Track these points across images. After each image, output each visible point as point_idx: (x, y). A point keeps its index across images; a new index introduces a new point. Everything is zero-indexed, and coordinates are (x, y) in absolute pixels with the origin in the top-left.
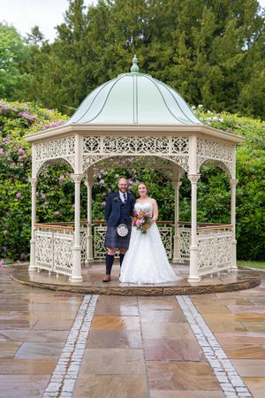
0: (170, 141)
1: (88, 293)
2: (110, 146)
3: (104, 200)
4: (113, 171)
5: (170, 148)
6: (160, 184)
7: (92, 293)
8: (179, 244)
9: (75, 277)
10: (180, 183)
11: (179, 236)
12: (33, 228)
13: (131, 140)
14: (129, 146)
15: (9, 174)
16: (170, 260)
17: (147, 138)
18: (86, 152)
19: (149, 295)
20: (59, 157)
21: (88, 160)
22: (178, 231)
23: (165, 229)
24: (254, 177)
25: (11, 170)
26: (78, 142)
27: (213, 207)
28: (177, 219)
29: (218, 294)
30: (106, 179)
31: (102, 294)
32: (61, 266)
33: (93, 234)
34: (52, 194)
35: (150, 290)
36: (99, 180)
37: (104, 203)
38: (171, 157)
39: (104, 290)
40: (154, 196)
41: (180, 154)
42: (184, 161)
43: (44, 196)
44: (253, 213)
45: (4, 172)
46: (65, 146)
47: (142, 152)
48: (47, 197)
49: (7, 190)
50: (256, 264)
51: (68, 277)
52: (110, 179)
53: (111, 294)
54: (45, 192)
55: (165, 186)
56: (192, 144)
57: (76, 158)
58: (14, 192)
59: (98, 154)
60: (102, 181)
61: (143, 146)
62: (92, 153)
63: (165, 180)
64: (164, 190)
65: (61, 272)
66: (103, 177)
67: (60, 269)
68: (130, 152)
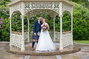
0: (53, 4)
1: (26, 55)
2: (33, 6)
3: (33, 24)
4: (36, 15)
5: (53, 7)
6: (49, 19)
7: (28, 55)
8: (55, 36)
9: (23, 49)
10: (55, 19)
11: (55, 34)
12: (11, 33)
13: (40, 4)
14: (40, 6)
15: (6, 17)
16: (53, 41)
17: (45, 3)
18: (25, 8)
19: (47, 55)
20: (17, 10)
21: (26, 11)
22: (55, 32)
23: (51, 32)
24: (75, 17)
25: (7, 16)
26: (23, 5)
27: (64, 25)
28: (54, 29)
29: (69, 54)
30: (34, 18)
31: (31, 55)
32: (18, 45)
33: (30, 34)
34: (18, 22)
35: (47, 54)
36: (32, 18)
37: (33, 25)
38: (54, 9)
39: (32, 54)
40: (47, 23)
41: (57, 8)
42: (58, 11)
43: (16, 23)
44: (75, 27)
45: (5, 16)
46: (19, 6)
47: (44, 8)
48: (17, 23)
49: (5, 21)
50: (76, 41)
51: (21, 49)
52: (35, 18)
53: (34, 55)
54: (16, 22)
55: (50, 20)
56: (61, 5)
57: (22, 10)
58: (7, 22)
59: (29, 9)
60: (33, 19)
61: (44, 6)
62: (27, 8)
63: (50, 18)
64: (50, 21)
65: (18, 47)
66: (33, 17)
67: (18, 46)
68: (40, 8)
